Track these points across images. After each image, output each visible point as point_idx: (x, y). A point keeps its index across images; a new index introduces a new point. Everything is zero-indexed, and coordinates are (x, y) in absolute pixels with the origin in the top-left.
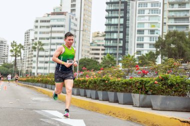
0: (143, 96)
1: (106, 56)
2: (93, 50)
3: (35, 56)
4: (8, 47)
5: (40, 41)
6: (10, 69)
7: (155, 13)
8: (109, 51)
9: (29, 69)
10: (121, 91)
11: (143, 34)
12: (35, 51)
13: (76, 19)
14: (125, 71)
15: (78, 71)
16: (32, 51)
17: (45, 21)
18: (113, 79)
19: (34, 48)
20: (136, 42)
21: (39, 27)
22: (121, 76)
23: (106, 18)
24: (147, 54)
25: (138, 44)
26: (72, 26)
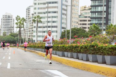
1: (92, 26)
2: (81, 21)
3: (35, 27)
4: (14, 20)
5: (39, 15)
6: (16, 38)
8: (94, 22)
9: (30, 37)
10: (108, 54)
12: (35, 23)
14: (110, 38)
15: (70, 38)
16: (32, 23)
18: (100, 45)
19: (34, 21)
21: (37, 4)
22: (107, 43)
26: (64, 2)
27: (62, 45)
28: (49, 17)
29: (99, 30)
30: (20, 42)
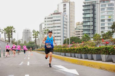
0: (107, 56)
1: (84, 35)
2: (76, 32)
4: (31, 33)
5: (48, 29)
6: (33, 45)
7: (110, 10)
8: (85, 32)
9: (43, 44)
10: (95, 54)
11: (104, 22)
12: (46, 34)
13: (67, 16)
14: (96, 42)
15: (70, 44)
16: (44, 34)
17: (50, 18)
18: (89, 47)
19: (45, 33)
20: (101, 26)
21: (47, 21)
22: (94, 46)
23: (83, 14)
24: (107, 33)
25: (101, 28)
26: (65, 20)
27: (64, 49)
28: (55, 30)
29: (89, 38)
30: (36, 47)
